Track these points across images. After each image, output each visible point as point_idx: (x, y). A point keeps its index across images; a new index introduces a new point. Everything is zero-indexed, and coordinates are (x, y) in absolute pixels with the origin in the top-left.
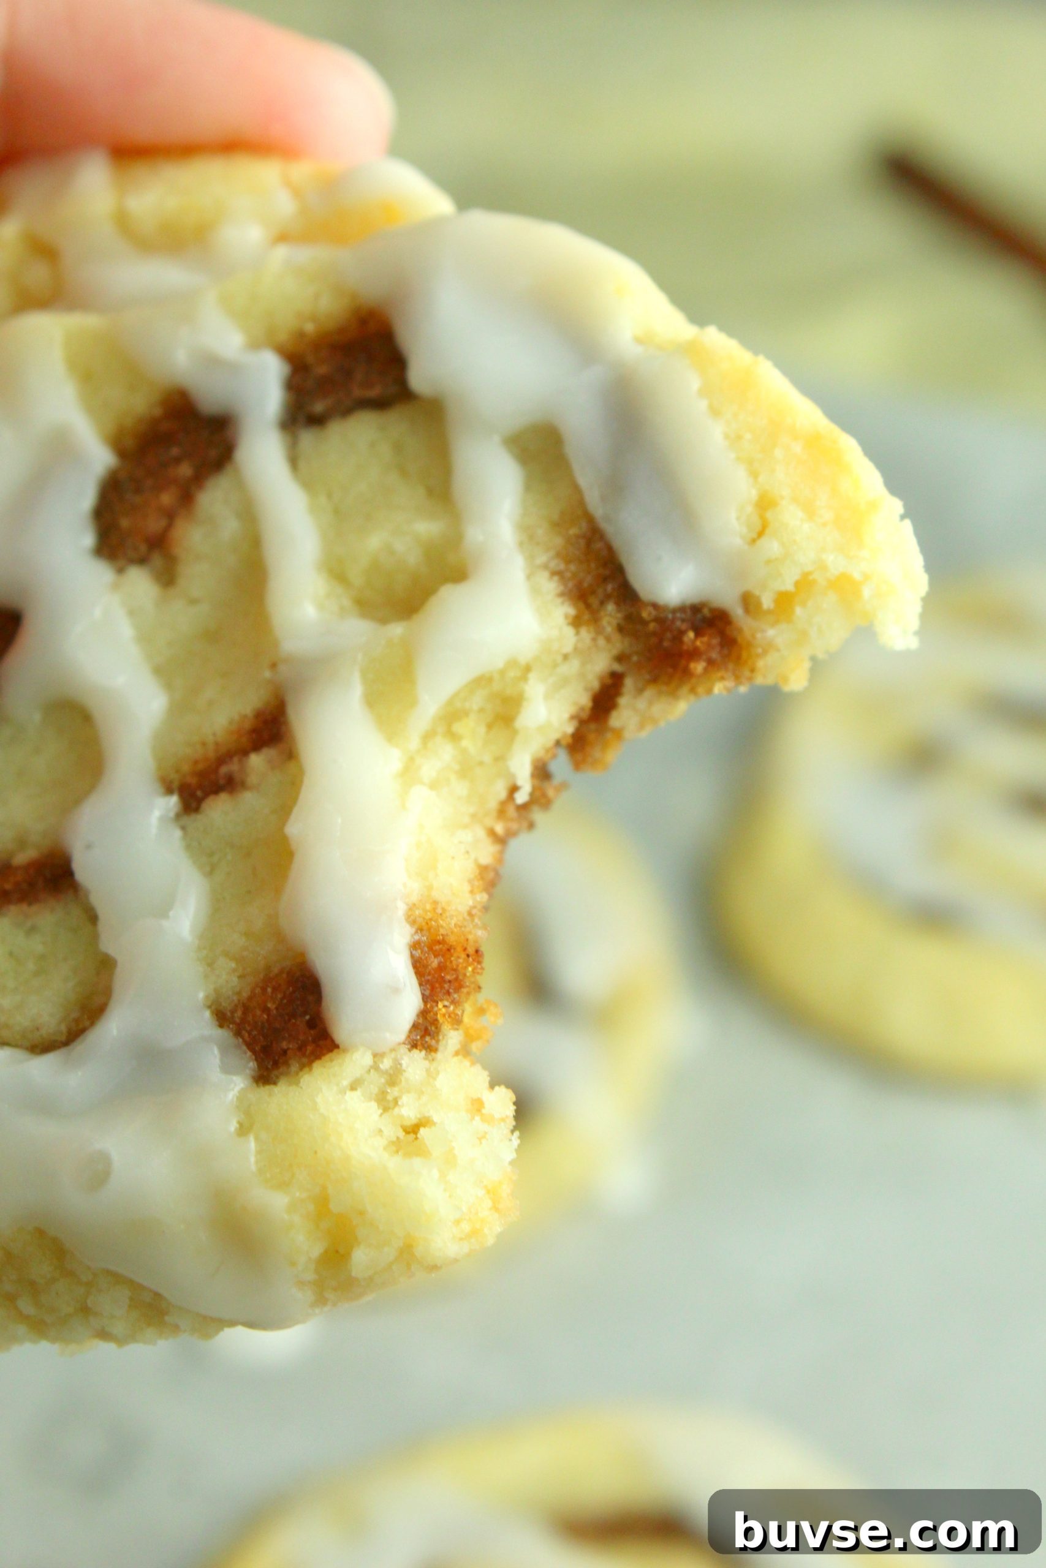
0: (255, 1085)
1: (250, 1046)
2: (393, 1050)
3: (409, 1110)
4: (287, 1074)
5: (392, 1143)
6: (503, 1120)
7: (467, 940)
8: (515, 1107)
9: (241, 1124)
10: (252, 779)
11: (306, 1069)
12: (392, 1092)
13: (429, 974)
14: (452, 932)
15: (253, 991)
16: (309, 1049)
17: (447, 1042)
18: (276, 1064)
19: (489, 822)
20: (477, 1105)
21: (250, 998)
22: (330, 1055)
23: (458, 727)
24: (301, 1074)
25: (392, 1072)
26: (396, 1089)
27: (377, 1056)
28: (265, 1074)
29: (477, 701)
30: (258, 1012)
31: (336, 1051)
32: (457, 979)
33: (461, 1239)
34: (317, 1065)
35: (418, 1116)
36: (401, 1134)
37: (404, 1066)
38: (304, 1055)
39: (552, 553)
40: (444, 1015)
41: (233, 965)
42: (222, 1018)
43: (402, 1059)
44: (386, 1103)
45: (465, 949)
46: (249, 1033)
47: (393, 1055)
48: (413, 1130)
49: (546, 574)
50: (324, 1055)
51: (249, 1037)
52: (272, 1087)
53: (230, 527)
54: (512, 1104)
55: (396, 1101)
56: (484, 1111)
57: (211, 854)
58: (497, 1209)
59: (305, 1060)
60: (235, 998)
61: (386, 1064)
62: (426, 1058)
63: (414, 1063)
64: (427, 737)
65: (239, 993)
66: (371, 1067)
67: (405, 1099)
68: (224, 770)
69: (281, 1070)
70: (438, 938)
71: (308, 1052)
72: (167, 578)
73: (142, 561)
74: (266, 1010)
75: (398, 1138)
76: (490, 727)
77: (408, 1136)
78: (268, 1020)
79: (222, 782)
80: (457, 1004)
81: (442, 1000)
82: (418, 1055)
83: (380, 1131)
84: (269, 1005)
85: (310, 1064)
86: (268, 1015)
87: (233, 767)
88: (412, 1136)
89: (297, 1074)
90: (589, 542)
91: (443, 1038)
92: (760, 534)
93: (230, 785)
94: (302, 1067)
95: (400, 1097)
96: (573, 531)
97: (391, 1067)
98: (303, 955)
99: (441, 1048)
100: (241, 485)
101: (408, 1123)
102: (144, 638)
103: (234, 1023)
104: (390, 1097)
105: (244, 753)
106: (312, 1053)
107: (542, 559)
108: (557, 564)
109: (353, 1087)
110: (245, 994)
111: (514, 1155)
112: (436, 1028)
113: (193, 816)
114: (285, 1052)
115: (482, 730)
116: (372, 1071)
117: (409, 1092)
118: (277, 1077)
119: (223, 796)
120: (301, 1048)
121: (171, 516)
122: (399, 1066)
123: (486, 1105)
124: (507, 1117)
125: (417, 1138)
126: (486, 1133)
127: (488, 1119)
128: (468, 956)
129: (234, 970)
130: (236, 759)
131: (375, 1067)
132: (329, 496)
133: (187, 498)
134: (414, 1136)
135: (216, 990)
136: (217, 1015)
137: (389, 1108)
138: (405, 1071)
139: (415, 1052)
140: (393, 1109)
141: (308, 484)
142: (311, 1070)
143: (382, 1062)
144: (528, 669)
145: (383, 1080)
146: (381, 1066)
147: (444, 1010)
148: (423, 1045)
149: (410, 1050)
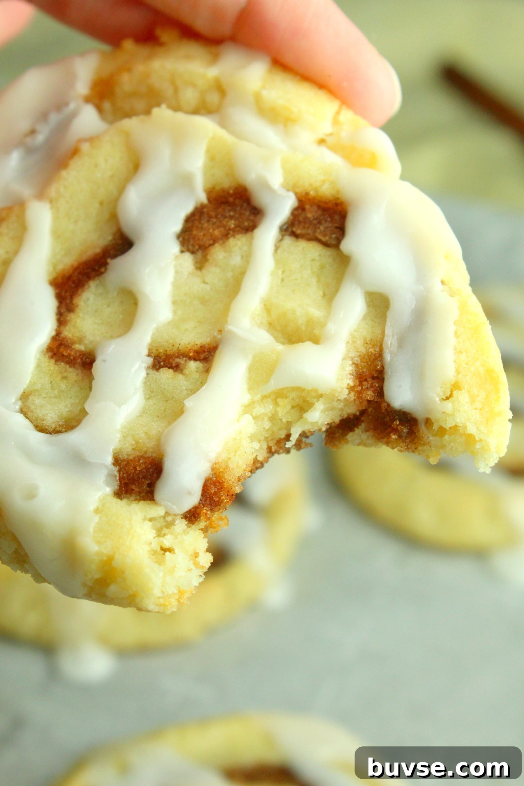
0: (113, 495)
1: (121, 479)
2: (175, 515)
3: (167, 542)
4: (128, 498)
5: (153, 551)
6: (202, 567)
7: (231, 488)
8: (210, 565)
9: (98, 508)
10: (186, 371)
11: (137, 502)
12: (165, 531)
13: (208, 493)
14: (227, 482)
15: (134, 458)
16: (143, 494)
17: (200, 523)
18: (127, 492)
19: (271, 444)
20: (196, 555)
21: (131, 460)
22: (148, 502)
23: (280, 401)
24: (134, 502)
25: (170, 523)
26: (168, 530)
27: (167, 514)
28: (120, 493)
29: (293, 395)
30: (132, 468)
31: (152, 501)
32: (218, 501)
33: (157, 605)
34: (142, 502)
35: (170, 546)
36: (159, 549)
37: (176, 523)
38: (139, 495)
39: (358, 354)
40: (204, 513)
41: (134, 442)
42: (117, 461)
43: (177, 520)
44: (160, 533)
45: (228, 492)
46: (123, 473)
47: (174, 517)
48: (165, 550)
49: (351, 362)
50: (147, 500)
51: (122, 475)
52: (119, 500)
53: (236, 260)
54: (210, 563)
55: (165, 535)
56: (197, 559)
57: (152, 392)
58: (179, 601)
59: (138, 497)
60: (126, 457)
61: (169, 519)
62: (186, 525)
63: (181, 525)
64: (264, 397)
65: (129, 455)
66: (162, 516)
67: (168, 537)
68: (177, 360)
69: (127, 495)
70: (220, 481)
71: (142, 495)
72: (200, 266)
73: (193, 252)
74: (135, 468)
75: (156, 550)
76: (293, 407)
77: (161, 551)
78: (133, 474)
79: (174, 365)
80: (212, 511)
81: (207, 507)
82: (184, 522)
83: (151, 543)
84: (137, 468)
85: (140, 500)
86: (135, 471)
87: (182, 361)
88: (163, 552)
89: (132, 501)
90: (376, 359)
91: (199, 521)
92: (447, 398)
93: (176, 368)
94: (136, 500)
95: (167, 535)
96: (372, 350)
97: (171, 521)
98: (163, 456)
99: (196, 524)
100: (250, 245)
101: (164, 546)
102: (176, 285)
103: (120, 466)
104: (163, 532)
105: (190, 358)
106: (143, 497)
107: (352, 354)
108: (357, 360)
109: (151, 520)
110: (131, 458)
111: (197, 585)
112: (198, 516)
113: (155, 372)
114: (133, 490)
115: (289, 407)
116: (162, 518)
117: (172, 534)
118: (124, 498)
119: (171, 371)
120: (140, 493)
121: (215, 241)
122: (174, 522)
123: (199, 558)
124: (205, 567)
125: (164, 554)
126: (192, 569)
127: (196, 564)
128: (228, 495)
129: (132, 445)
130: (184, 359)
131: (164, 517)
132: (283, 272)
133: (226, 236)
134: (164, 553)
135: (120, 448)
136: (115, 459)
137: (160, 536)
138: (175, 525)
139: (184, 520)
140: (162, 537)
141: (278, 262)
142: (138, 503)
143: (168, 517)
144: (321, 396)
145: (164, 524)
146: (167, 518)
147: (205, 511)
148: (189, 520)
149: (182, 518)
